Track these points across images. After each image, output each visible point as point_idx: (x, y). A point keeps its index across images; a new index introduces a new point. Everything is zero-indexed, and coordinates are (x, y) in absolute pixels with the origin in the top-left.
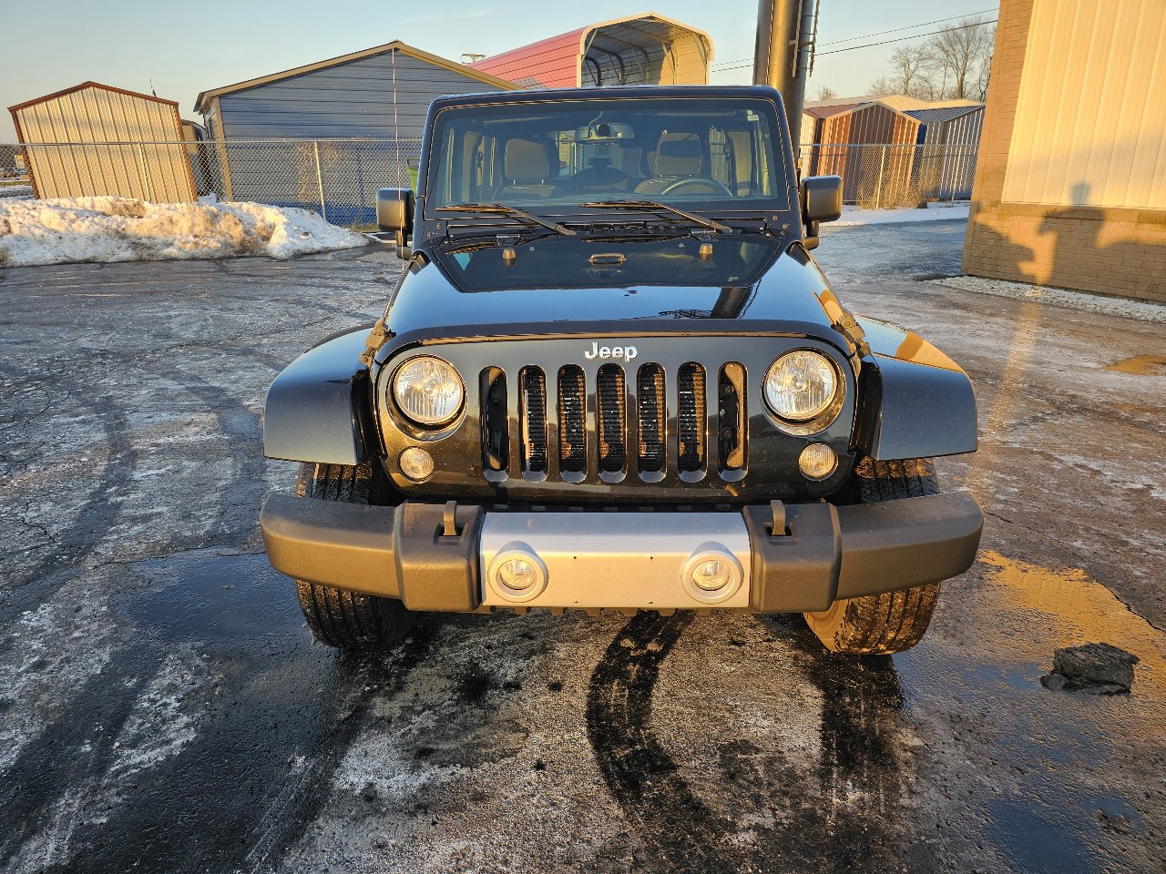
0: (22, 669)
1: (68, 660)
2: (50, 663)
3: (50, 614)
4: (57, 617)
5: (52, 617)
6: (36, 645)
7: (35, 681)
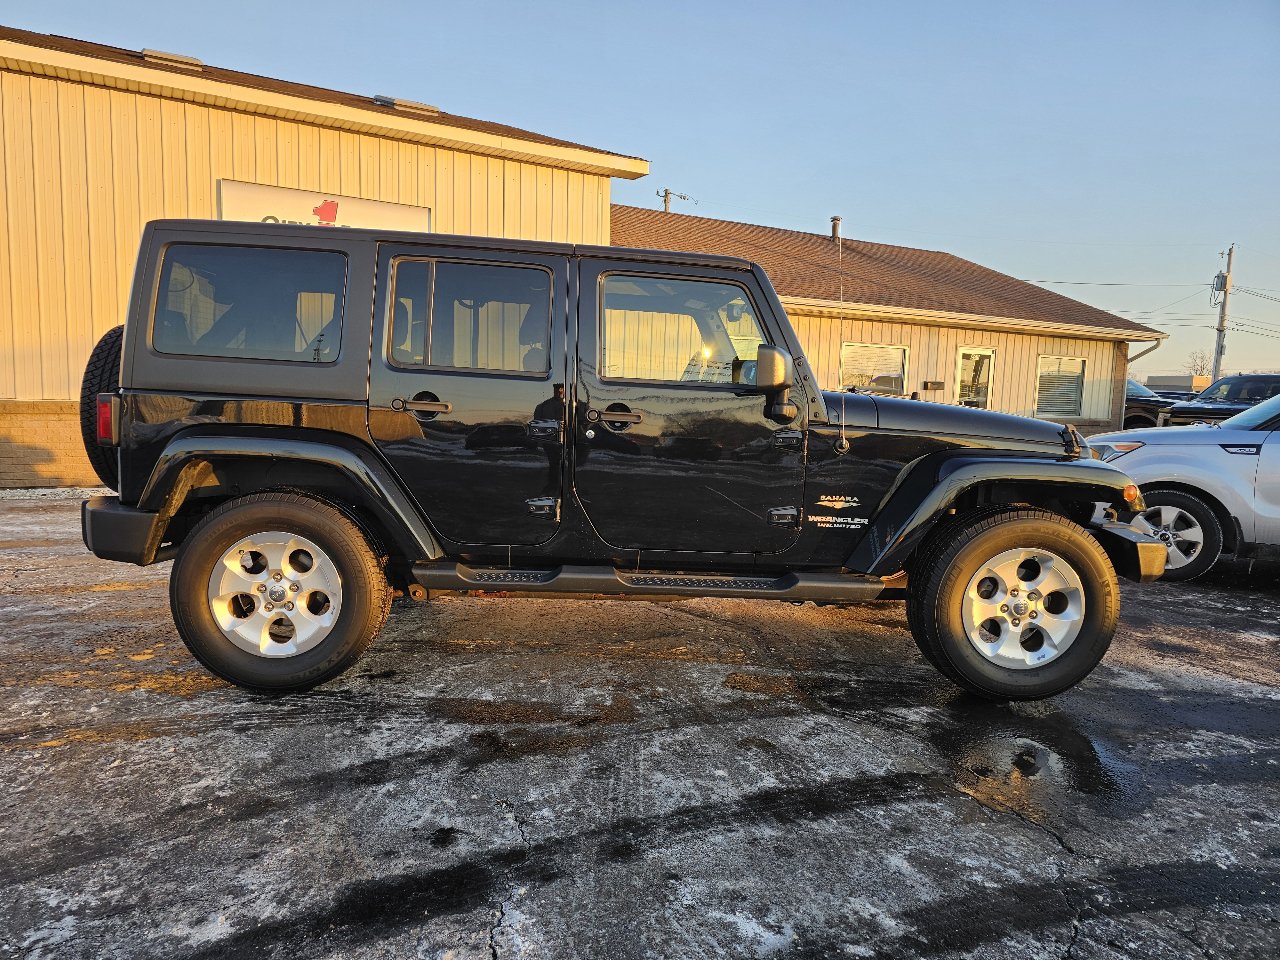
0: (1275, 825)
1: (1230, 805)
2: (1246, 813)
3: (1201, 847)
4: (1198, 840)
5: (1202, 844)
6: (1244, 834)
7: (1271, 811)
